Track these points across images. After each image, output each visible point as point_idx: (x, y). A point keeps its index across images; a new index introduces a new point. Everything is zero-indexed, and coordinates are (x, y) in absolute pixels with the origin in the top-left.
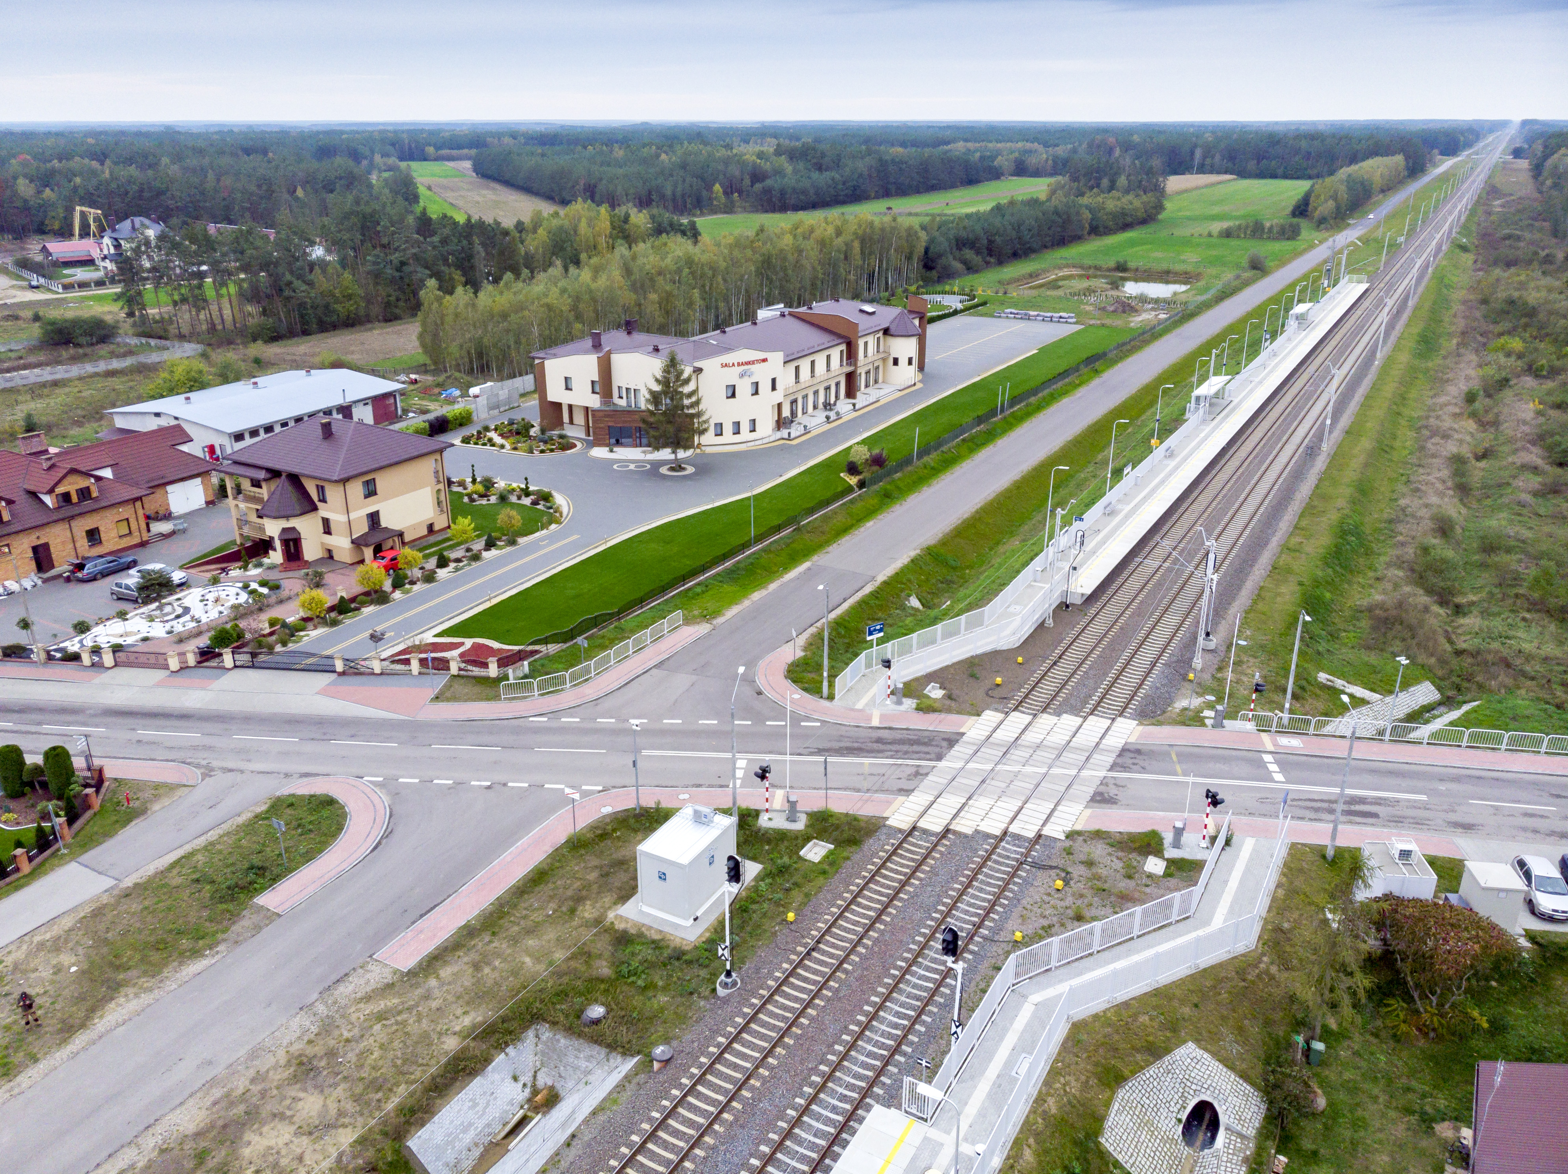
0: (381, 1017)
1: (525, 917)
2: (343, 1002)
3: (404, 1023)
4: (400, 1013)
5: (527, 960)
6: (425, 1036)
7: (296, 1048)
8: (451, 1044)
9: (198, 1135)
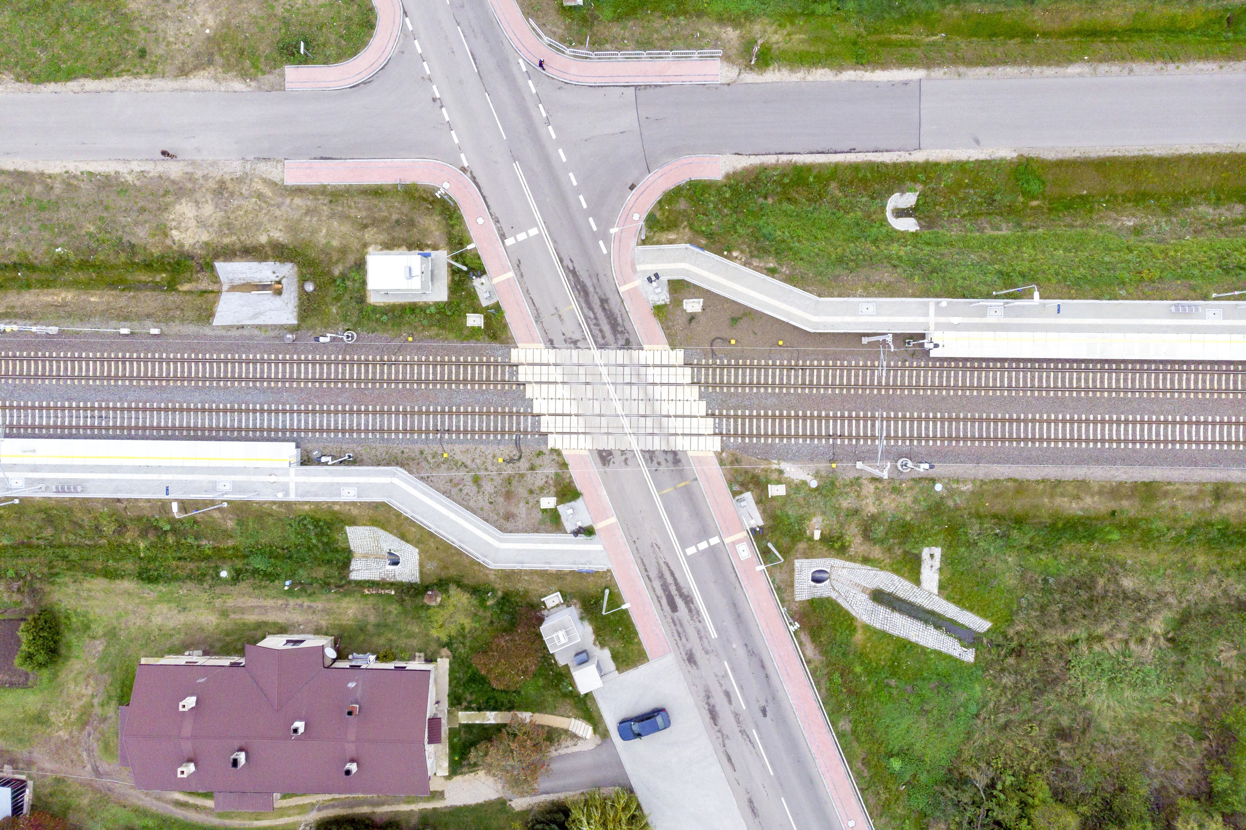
0: (260, 196)
1: (350, 207)
2: (257, 172)
3: (261, 209)
4: (265, 202)
5: (324, 231)
6: (261, 224)
7: (227, 177)
8: (263, 239)
9: (173, 182)
